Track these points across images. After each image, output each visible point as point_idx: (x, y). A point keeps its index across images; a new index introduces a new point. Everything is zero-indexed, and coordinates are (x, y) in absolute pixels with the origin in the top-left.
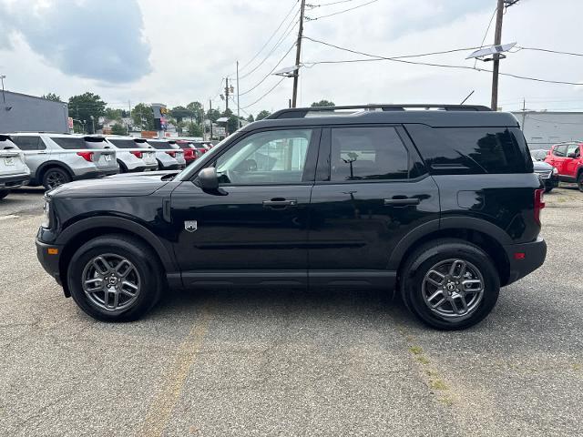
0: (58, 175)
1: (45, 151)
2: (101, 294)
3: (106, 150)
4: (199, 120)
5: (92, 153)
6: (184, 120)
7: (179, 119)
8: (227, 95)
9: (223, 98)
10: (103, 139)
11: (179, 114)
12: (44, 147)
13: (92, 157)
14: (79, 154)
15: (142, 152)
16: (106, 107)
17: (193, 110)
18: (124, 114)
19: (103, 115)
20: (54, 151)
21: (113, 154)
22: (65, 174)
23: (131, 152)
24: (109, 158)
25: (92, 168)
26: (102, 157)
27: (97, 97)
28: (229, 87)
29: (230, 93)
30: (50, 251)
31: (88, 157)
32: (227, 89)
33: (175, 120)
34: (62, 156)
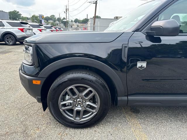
0: (10, 38)
1: (4, 27)
2: (71, 111)
3: (29, 28)
4: (55, 21)
5: (24, 29)
6: (49, 21)
7: (47, 21)
8: (66, 11)
9: (65, 12)
10: (28, 24)
11: (47, 19)
12: (4, 26)
13: (24, 30)
14: (19, 29)
15: (42, 30)
16: (22, 16)
17: (52, 18)
18: (28, 19)
19: (21, 19)
20: (8, 27)
21: (32, 30)
22: (13, 37)
23: (38, 29)
24: (30, 31)
25: (25, 35)
26: (28, 31)
27: (18, 12)
28: (67, 9)
29: (67, 11)
30: (34, 82)
31: (22, 30)
32: (66, 9)
33: (46, 21)
34: (11, 29)
